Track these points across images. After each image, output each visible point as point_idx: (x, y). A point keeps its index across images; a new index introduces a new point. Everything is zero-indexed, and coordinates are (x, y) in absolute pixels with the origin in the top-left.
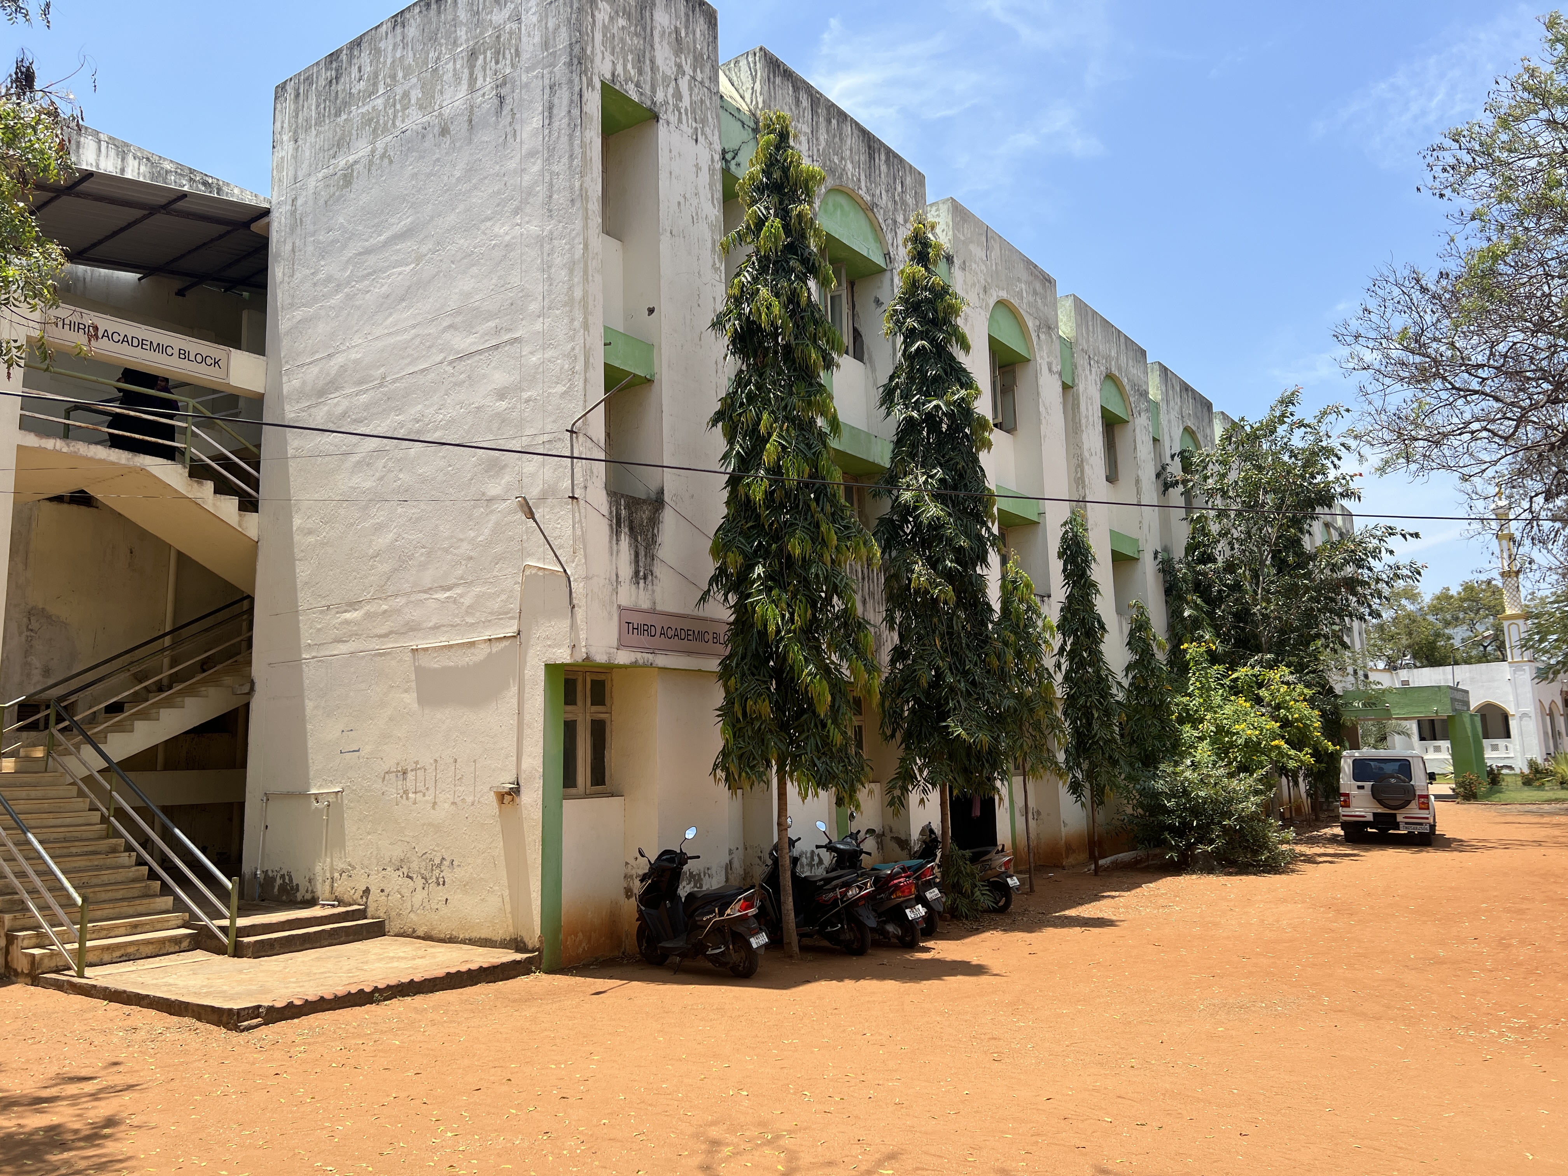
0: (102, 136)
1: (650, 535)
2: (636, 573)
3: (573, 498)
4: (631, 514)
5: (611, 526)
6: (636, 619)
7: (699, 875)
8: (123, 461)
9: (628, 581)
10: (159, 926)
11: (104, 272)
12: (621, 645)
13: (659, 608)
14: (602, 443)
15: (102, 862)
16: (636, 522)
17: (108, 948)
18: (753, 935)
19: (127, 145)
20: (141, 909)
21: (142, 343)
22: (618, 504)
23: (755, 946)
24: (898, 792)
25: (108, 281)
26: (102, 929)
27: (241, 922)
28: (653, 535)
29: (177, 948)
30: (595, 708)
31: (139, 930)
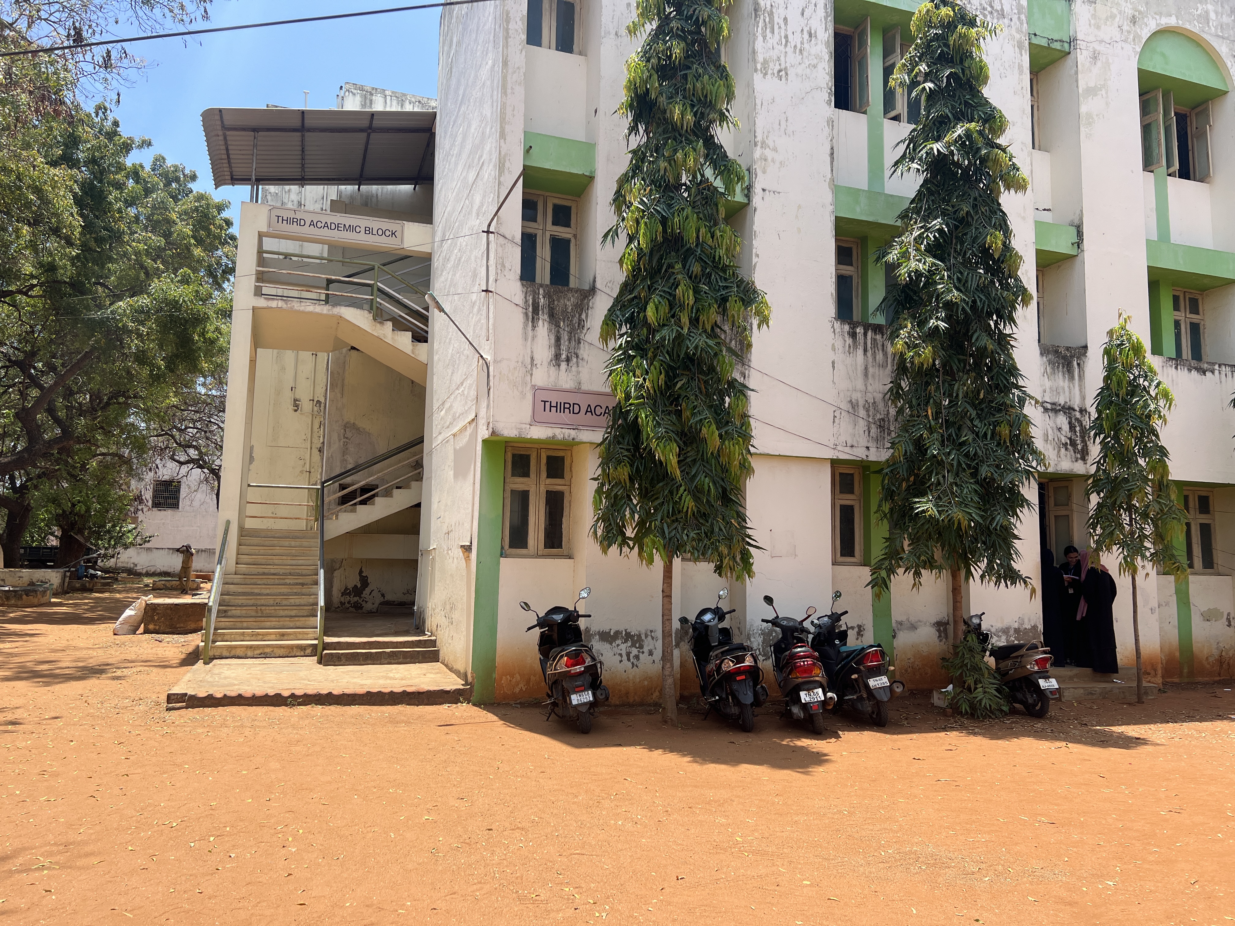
1: (576, 320)
2: (557, 356)
3: (486, 291)
4: (551, 302)
5: (526, 314)
6: (554, 398)
9: (545, 363)
10: (300, 637)
11: (390, 187)
12: (535, 421)
13: (585, 387)
14: (520, 242)
16: (558, 310)
18: (576, 692)
20: (298, 624)
21: (337, 227)
22: (535, 294)
23: (575, 702)
28: (580, 320)
30: (549, 481)
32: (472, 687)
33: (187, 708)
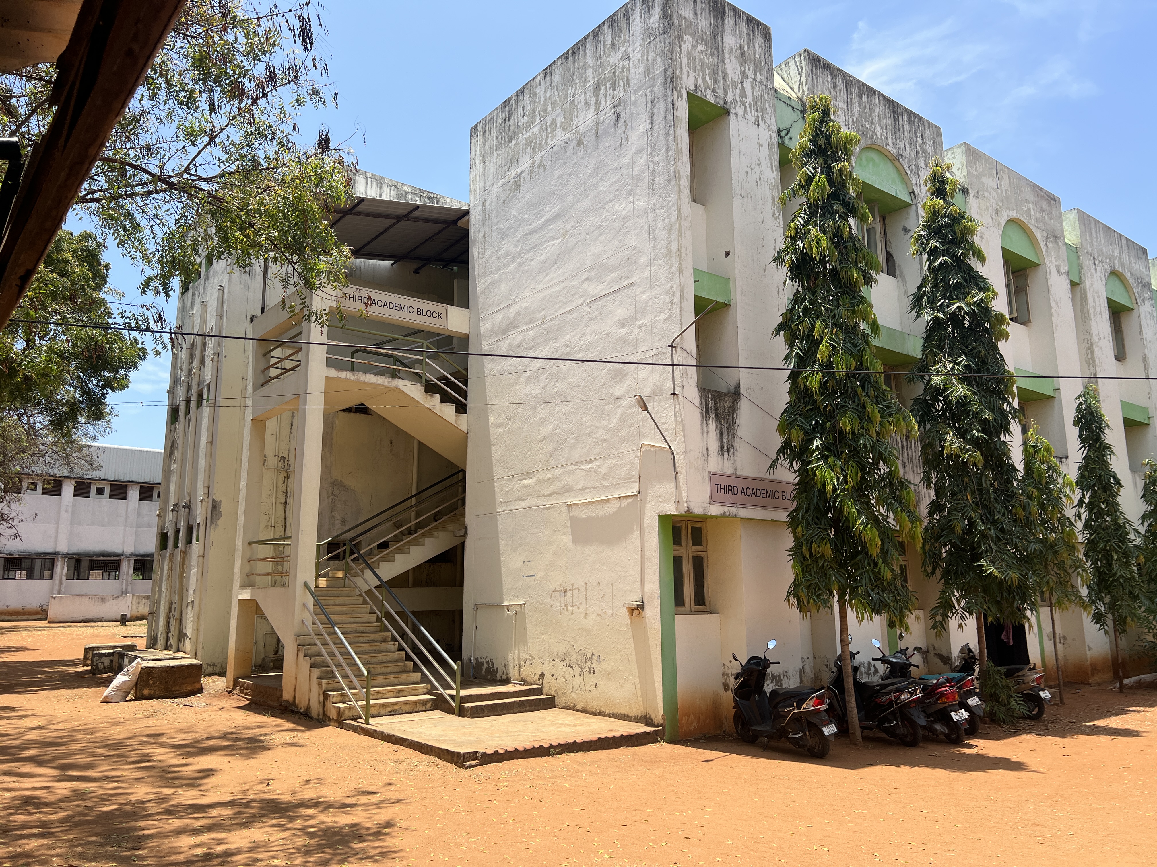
0: (368, 175)
1: (731, 418)
2: (722, 447)
3: (674, 394)
4: (716, 404)
5: (702, 413)
6: (724, 482)
7: (779, 676)
8: (386, 384)
9: (715, 454)
10: (412, 692)
11: (371, 262)
12: (712, 501)
13: (739, 473)
14: (694, 354)
15: (378, 648)
16: (720, 410)
17: (383, 705)
18: (824, 726)
19: (382, 178)
20: (402, 680)
21: (395, 306)
22: (706, 397)
23: (826, 734)
24: (939, 618)
25: (374, 267)
26: (379, 692)
27: (463, 692)
28: (733, 419)
29: (424, 708)
30: (695, 548)
31: (401, 694)
32: (664, 728)
33: (481, 765)
